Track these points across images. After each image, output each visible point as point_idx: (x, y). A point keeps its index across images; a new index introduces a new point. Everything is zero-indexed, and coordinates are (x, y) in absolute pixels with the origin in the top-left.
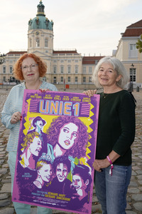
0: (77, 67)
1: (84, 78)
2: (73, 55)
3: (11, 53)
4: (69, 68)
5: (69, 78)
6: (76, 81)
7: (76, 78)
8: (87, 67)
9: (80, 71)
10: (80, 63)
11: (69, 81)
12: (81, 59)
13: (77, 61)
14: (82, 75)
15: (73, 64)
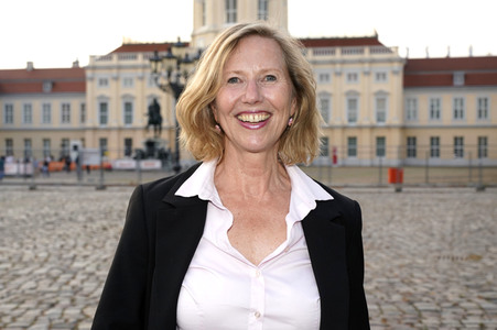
0: (381, 98)
1: (411, 141)
2: (367, 53)
3: (128, 49)
4: (352, 103)
5: (352, 140)
6: (381, 152)
7: (381, 140)
8: (424, 99)
9: (393, 116)
10: (394, 84)
11: (352, 152)
12: (398, 67)
13: (381, 76)
14: (403, 128)
15: (366, 87)
